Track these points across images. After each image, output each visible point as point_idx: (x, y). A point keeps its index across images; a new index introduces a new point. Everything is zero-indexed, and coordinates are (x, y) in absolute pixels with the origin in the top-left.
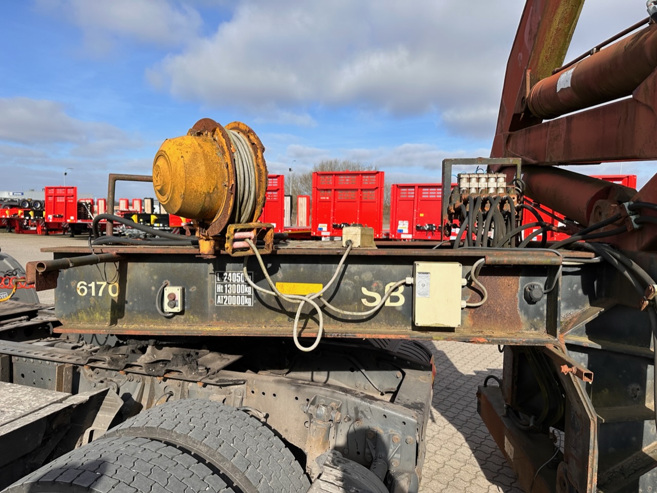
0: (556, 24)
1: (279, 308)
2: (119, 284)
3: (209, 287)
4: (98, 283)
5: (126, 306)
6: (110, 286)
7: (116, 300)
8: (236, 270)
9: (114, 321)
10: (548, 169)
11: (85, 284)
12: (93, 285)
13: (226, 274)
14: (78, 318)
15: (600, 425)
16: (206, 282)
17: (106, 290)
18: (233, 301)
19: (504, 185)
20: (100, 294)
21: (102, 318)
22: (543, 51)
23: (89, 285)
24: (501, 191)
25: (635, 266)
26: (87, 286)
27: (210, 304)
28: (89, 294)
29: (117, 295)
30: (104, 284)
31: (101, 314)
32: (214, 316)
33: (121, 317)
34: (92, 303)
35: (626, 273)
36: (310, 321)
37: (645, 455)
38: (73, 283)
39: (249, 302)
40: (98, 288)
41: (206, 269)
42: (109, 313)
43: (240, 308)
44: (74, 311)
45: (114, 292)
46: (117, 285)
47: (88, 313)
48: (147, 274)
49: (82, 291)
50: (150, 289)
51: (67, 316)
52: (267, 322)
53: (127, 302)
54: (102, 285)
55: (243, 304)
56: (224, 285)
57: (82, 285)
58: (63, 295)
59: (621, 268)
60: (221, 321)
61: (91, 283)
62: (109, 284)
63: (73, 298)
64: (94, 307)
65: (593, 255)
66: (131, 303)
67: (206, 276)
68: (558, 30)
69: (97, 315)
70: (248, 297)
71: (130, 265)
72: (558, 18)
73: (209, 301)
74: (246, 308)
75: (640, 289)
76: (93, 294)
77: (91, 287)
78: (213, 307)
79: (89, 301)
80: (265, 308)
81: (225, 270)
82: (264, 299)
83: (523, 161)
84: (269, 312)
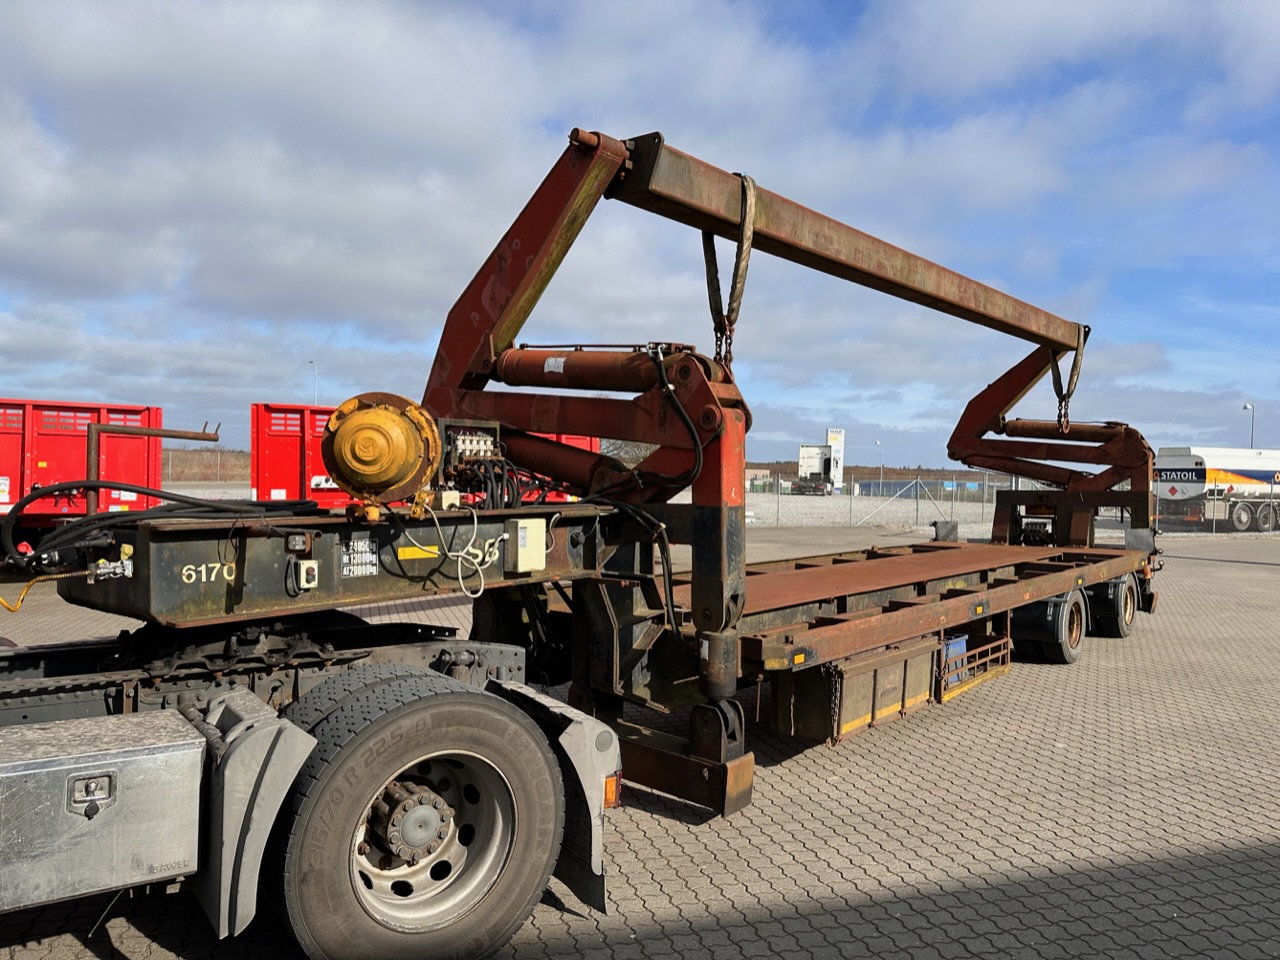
0: (521, 302)
1: (401, 573)
2: (236, 565)
3: (335, 558)
4: (210, 565)
5: (245, 589)
6: (226, 568)
7: (232, 584)
8: (360, 538)
9: (229, 610)
10: (520, 434)
11: (193, 567)
12: (203, 568)
13: (351, 543)
14: (183, 611)
15: (620, 630)
16: (332, 555)
17: (220, 572)
18: (359, 571)
19: (492, 448)
20: (213, 578)
21: (215, 607)
22: (507, 322)
23: (199, 569)
24: (489, 454)
25: (644, 513)
26: (196, 571)
27: (336, 577)
28: (199, 579)
29: (233, 577)
30: (218, 565)
31: (214, 602)
32: (341, 589)
33: (238, 603)
34: (202, 590)
35: (638, 518)
36: (428, 583)
37: (637, 650)
38: (176, 569)
39: (374, 570)
40: (209, 571)
41: (332, 540)
42: (224, 600)
43: (365, 578)
44: (179, 603)
45: (230, 575)
46: (233, 565)
47: (196, 603)
48: (269, 550)
49: (189, 577)
50: (273, 567)
51: (168, 611)
52: (390, 589)
53: (245, 585)
54: (214, 568)
55: (368, 573)
56: (349, 555)
57: (189, 569)
58: (164, 584)
59: (634, 515)
60: (347, 593)
61: (200, 566)
62: (223, 565)
63: (176, 587)
64: (205, 595)
65: (612, 508)
66: (250, 586)
67: (332, 547)
68: (522, 307)
69: (209, 604)
70: (373, 565)
71: (249, 540)
72: (524, 298)
73: (335, 573)
74: (371, 577)
75: (649, 528)
76: (204, 579)
77: (201, 572)
78: (340, 579)
79: (198, 588)
80: (389, 576)
81: (350, 540)
82: (387, 567)
83: (501, 426)
84: (393, 579)
